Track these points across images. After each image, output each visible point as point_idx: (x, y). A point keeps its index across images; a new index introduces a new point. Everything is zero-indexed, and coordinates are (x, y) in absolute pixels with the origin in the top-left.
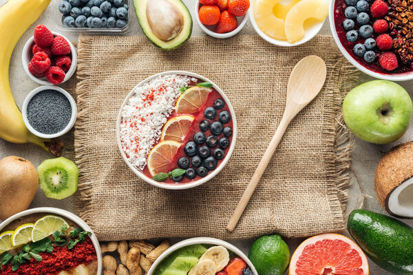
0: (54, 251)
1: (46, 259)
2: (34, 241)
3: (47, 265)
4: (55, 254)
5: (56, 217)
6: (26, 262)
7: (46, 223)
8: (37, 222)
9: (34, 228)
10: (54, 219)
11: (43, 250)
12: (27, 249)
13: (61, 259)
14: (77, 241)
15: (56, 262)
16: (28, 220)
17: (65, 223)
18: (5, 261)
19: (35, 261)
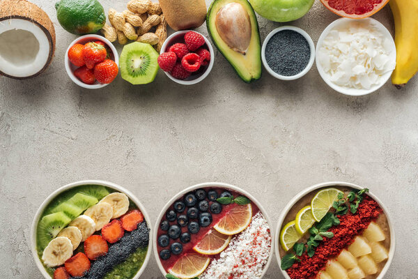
0: (341, 222)
1: (337, 233)
2: (319, 221)
3: (342, 238)
4: (343, 223)
5: (327, 190)
6: (320, 243)
7: (321, 199)
8: (312, 202)
9: (313, 209)
10: (326, 192)
11: (330, 225)
12: (315, 231)
13: (352, 226)
14: (358, 202)
15: (348, 231)
16: (302, 204)
17: (339, 191)
18: (300, 251)
19: (328, 239)
